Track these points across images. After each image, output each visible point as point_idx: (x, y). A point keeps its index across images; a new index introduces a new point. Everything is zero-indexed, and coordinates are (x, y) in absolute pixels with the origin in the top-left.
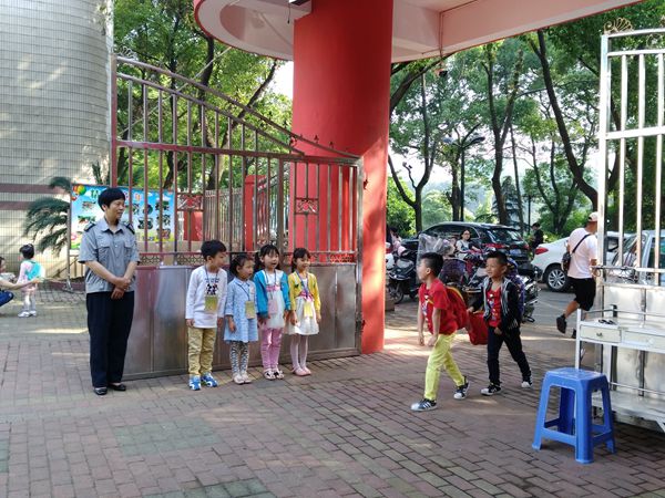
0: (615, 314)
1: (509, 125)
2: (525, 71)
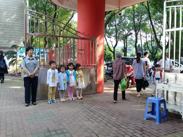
0: (168, 81)
1: (139, 30)
2: (144, 15)
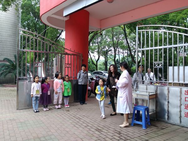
2: (121, 34)
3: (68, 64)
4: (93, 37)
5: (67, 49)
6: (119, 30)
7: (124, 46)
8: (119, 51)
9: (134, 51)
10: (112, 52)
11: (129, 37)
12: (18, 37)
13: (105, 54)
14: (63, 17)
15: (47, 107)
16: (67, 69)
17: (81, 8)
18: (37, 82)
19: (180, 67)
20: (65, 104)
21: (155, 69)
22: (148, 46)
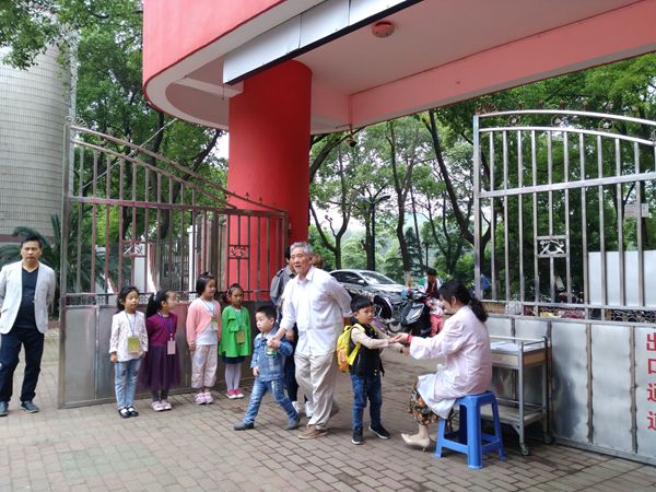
1: (409, 186)
2: (421, 144)
3: (239, 246)
4: (324, 154)
5: (233, 195)
6: (414, 130)
7: (430, 184)
8: (413, 199)
9: (467, 199)
10: (392, 203)
11: (451, 152)
12: (67, 156)
13: (368, 210)
14: (223, 85)
15: (163, 397)
16: (234, 262)
17: (284, 54)
18: (132, 311)
19: (627, 253)
20: (229, 388)
21: (540, 260)
22: (514, 184)
